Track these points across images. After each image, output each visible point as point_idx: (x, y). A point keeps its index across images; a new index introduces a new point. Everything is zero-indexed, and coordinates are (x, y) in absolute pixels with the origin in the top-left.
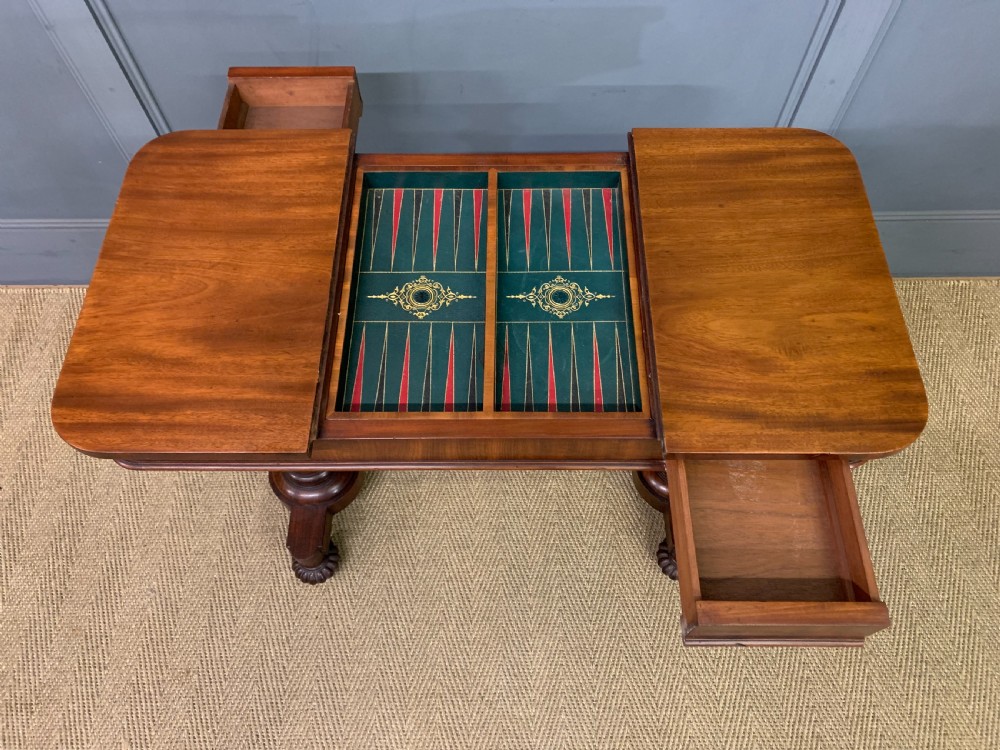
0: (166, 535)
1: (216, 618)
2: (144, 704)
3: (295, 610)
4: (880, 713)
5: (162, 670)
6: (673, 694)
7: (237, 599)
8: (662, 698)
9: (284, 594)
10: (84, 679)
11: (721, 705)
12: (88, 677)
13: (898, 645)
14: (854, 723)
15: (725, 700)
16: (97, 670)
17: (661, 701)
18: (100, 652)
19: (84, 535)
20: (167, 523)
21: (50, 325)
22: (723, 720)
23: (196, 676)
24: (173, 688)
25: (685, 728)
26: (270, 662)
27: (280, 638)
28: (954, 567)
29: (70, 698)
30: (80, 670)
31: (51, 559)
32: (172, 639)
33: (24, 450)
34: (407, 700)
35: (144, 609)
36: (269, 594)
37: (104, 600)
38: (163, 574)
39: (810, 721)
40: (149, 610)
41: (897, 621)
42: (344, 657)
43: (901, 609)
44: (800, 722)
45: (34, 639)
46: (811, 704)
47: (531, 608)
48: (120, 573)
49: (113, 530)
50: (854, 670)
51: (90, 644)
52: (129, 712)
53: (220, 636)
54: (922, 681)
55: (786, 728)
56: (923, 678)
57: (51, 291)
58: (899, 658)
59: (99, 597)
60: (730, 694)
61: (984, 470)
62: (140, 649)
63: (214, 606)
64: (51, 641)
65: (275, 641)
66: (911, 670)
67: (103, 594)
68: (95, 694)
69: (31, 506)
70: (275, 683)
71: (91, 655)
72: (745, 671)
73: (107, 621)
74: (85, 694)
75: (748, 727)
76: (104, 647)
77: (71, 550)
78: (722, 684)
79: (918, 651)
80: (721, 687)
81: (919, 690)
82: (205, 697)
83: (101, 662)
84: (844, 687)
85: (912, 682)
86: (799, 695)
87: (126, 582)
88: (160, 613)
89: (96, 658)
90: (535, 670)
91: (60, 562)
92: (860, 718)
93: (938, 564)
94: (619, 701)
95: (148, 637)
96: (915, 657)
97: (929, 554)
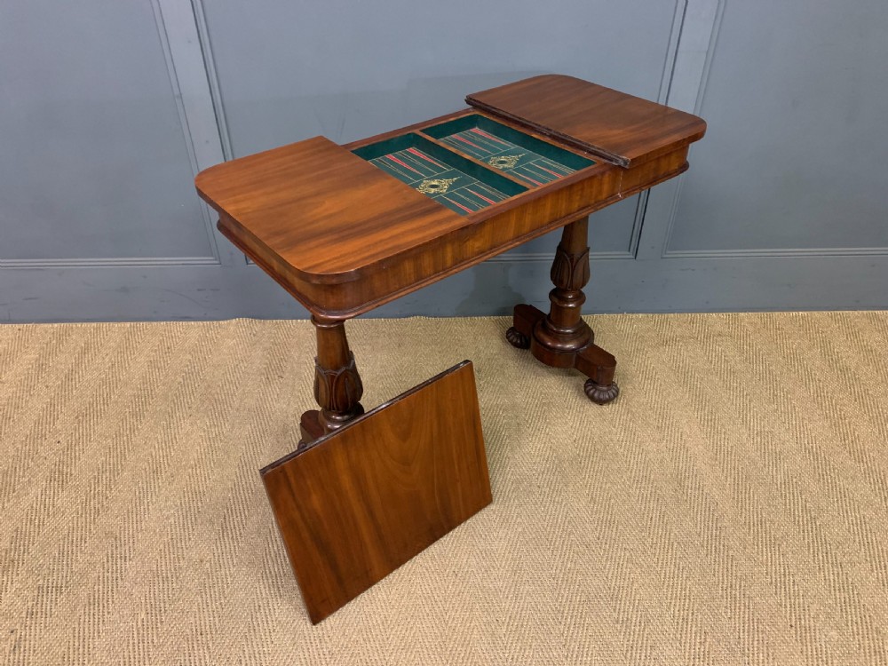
0: (190, 470)
1: (227, 523)
2: (161, 585)
4: (797, 578)
5: (179, 560)
6: (620, 570)
7: (246, 511)
8: (611, 573)
10: (110, 568)
11: (662, 577)
12: (114, 566)
13: (804, 531)
14: (778, 587)
15: (665, 574)
16: (123, 561)
17: (610, 575)
18: (127, 548)
19: (122, 470)
20: (192, 462)
21: (112, 344)
22: (665, 586)
23: (208, 564)
24: (188, 573)
25: (633, 593)
26: (272, 553)
28: (837, 480)
29: (97, 581)
30: (108, 561)
31: (93, 486)
32: (190, 539)
33: (80, 418)
35: (168, 518)
37: (134, 514)
38: (186, 495)
39: (740, 586)
40: (172, 520)
41: (799, 516)
43: (800, 508)
44: (731, 587)
45: (70, 540)
46: (739, 575)
47: (494, 513)
48: (150, 494)
49: (147, 467)
50: (771, 550)
51: (119, 543)
52: (148, 590)
53: (230, 536)
54: (829, 557)
56: (829, 555)
58: (806, 541)
59: (130, 511)
60: (668, 569)
61: (845, 419)
62: (162, 546)
64: (85, 542)
65: (278, 539)
66: (818, 549)
67: (134, 509)
68: (119, 579)
69: (81, 452)
70: (276, 568)
71: (119, 550)
72: (679, 553)
74: (110, 578)
75: (688, 592)
76: (131, 545)
77: (110, 480)
78: (660, 562)
79: (821, 536)
80: (660, 564)
81: (828, 563)
82: (215, 579)
83: (128, 555)
84: (765, 562)
85: (821, 558)
86: (727, 568)
87: (154, 500)
88: (181, 521)
89: (123, 553)
90: (500, 554)
91: (100, 488)
92: (782, 584)
93: (824, 479)
94: (575, 576)
95: (169, 537)
96: (819, 540)
97: (815, 472)
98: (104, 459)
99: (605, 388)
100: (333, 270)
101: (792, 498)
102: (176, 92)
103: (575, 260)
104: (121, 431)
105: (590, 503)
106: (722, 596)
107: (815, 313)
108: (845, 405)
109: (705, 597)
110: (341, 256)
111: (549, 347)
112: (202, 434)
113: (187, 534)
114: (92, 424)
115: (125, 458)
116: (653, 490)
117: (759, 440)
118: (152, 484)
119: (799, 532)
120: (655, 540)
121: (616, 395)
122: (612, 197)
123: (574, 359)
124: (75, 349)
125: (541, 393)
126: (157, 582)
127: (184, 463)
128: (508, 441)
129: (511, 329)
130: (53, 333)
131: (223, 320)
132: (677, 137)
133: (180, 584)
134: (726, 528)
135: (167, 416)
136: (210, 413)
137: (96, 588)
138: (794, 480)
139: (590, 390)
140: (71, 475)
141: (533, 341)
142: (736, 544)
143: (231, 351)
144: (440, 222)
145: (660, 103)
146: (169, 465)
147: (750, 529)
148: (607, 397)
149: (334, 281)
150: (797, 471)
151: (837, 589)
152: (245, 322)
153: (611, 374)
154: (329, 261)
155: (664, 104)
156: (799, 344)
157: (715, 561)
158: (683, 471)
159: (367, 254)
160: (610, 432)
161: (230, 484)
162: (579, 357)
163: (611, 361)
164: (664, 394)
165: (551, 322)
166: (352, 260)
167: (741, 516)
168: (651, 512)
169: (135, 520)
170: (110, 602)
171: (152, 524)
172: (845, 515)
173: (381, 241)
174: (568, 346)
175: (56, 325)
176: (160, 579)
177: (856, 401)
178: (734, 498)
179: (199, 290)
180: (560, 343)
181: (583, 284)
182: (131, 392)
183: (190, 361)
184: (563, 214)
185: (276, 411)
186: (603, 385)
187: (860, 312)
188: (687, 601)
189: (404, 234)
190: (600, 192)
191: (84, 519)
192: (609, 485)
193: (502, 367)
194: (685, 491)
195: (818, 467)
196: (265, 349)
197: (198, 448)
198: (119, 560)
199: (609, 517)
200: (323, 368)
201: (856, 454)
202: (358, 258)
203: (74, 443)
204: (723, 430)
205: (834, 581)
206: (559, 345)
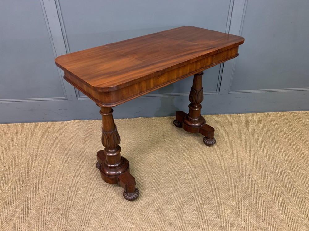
0: (55, 175)
1: (69, 194)
2: (43, 219)
3: (96, 191)
4: (289, 208)
5: (50, 209)
6: (221, 207)
7: (77, 189)
8: (217, 208)
9: (92, 187)
10: (23, 213)
11: (237, 209)
12: (24, 212)
13: (289, 190)
14: (282, 211)
15: (238, 208)
16: (28, 210)
17: (217, 209)
18: (30, 205)
19: (29, 176)
20: (56, 172)
21: (27, 130)
22: (239, 213)
23: (62, 210)
24: (53, 214)
25: (227, 216)
26: (87, 205)
27: (90, 198)
28: (299, 171)
29: (17, 218)
30: (22, 210)
31: (17, 182)
32: (54, 201)
33: (14, 157)
34: (133, 213)
35: (46, 193)
36: (87, 187)
37: (33, 192)
38: (53, 184)
39: (267, 212)
40: (48, 194)
41: (287, 184)
42: (112, 202)
43: (287, 181)
44: (264, 212)
45: (8, 203)
46: (266, 207)
47: (172, 187)
48: (39, 184)
49: (39, 174)
50: (277, 197)
51: (26, 203)
52: (37, 221)
53: (70, 199)
54: (300, 199)
55: (260, 214)
57: (28, 123)
58: (291, 193)
60: (239, 206)
61: (300, 149)
62: (43, 204)
63: (69, 191)
64: (13, 203)
65: (89, 199)
66: (295, 196)
67: (33, 190)
68: (26, 217)
69: (13, 170)
70: (88, 211)
71: (26, 206)
72: (243, 200)
73: (33, 197)
74: (23, 217)
75: (247, 214)
76: (31, 203)
77: (24, 180)
78: (236, 203)
79: (296, 191)
80: (236, 204)
81: (300, 201)
82: (64, 216)
83: (30, 208)
84: (276, 202)
85: (297, 200)
86: (262, 205)
87: (41, 187)
88: (51, 194)
89: (28, 207)
90: (175, 202)
91: (20, 183)
92: (283, 210)
93: (294, 170)
94: (203, 210)
95: (46, 200)
96: (295, 193)
97: (291, 168)
98: (22, 172)
99: (211, 140)
100: (107, 86)
101: (283, 178)
102: (50, 36)
103: (198, 93)
104: (29, 161)
105: (208, 182)
106: (261, 215)
107: (285, 112)
108: (299, 144)
109: (254, 216)
110: (110, 82)
111: (189, 125)
112: (60, 161)
113: (53, 199)
114: (18, 159)
115: (30, 171)
116: (231, 177)
117: (269, 157)
118: (40, 180)
119: (288, 190)
120: (233, 195)
121: (215, 142)
122: (212, 65)
123: (199, 129)
124: (12, 132)
125: (187, 143)
126: (41, 218)
127: (53, 172)
128: (176, 160)
129: (175, 120)
130: (5, 127)
131: (69, 121)
132: (234, 43)
133: (50, 218)
134: (260, 190)
135: (47, 155)
136: (63, 154)
137: (17, 221)
138: (284, 171)
139: (205, 141)
140: (9, 178)
141: (183, 123)
142: (264, 195)
143: (72, 132)
144: (148, 70)
145: (226, 33)
146: (47, 173)
147: (269, 190)
148: (212, 143)
149: (107, 90)
150: (284, 168)
151: (304, 211)
152: (77, 121)
153: (213, 135)
154: (105, 83)
155: (228, 33)
156: (280, 123)
157: (257, 202)
158: (242, 169)
159: (120, 81)
160: (214, 156)
161: (70, 180)
162: (200, 129)
163: (212, 130)
164: (232, 142)
165: (190, 116)
166: (114, 83)
167: (265, 185)
168: (231, 185)
169: (33, 194)
170: (22, 226)
171: (40, 196)
172: (304, 183)
173: (126, 77)
174: (196, 125)
175: (6, 124)
176: (42, 217)
177: (303, 142)
178: (262, 179)
179: (59, 110)
180: (193, 123)
181: (201, 101)
182: (33, 147)
183: (56, 135)
184: (194, 70)
185: (88, 153)
186: (210, 139)
187: (301, 112)
188: (248, 218)
189: (134, 74)
190: (207, 62)
191: (13, 195)
192: (214, 175)
193: (172, 134)
194: (243, 176)
195: (292, 166)
196: (84, 130)
197: (58, 167)
198: (26, 210)
199: (215, 187)
200: (105, 132)
201: (305, 161)
202: (116, 82)
203: (10, 167)
204: (255, 154)
205: (303, 208)
206: (193, 125)
